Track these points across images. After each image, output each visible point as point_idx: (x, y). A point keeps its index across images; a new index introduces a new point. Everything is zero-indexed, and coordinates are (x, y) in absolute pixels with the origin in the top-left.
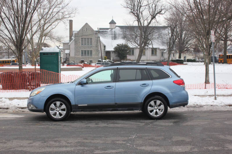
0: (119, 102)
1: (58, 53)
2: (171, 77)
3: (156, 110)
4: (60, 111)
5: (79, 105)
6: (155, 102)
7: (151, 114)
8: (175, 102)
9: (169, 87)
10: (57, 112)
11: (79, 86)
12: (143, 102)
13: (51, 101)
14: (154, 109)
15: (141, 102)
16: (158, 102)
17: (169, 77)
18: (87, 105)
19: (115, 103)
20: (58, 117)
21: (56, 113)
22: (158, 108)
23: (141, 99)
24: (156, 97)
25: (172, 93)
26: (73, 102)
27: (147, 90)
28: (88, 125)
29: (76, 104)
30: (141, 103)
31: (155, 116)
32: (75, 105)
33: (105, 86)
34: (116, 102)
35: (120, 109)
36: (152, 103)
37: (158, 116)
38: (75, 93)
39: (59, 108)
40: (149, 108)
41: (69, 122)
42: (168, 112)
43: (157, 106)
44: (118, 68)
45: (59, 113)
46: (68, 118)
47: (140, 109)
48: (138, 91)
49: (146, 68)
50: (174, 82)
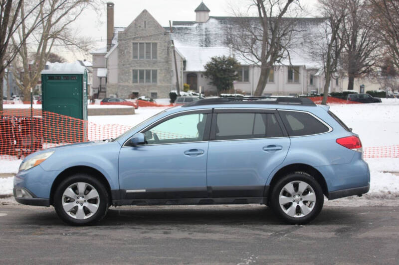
0: (216, 184)
1: (82, 75)
2: (331, 129)
3: (298, 203)
4: (86, 204)
5: (127, 191)
6: (296, 187)
7: (287, 212)
8: (339, 186)
9: (327, 153)
10: (79, 205)
11: (129, 150)
12: (268, 184)
13: (66, 181)
14: (294, 201)
15: (263, 184)
16: (303, 186)
17: (328, 129)
18: (144, 191)
19: (208, 187)
20: (80, 216)
21: (76, 208)
22: (301, 199)
23: (263, 179)
24: (298, 175)
25: (333, 165)
26: (114, 185)
27: (278, 160)
28: (147, 235)
29: (121, 188)
30: (265, 187)
31: (296, 216)
32: (120, 190)
33: (185, 150)
34: (209, 186)
35: (219, 199)
36: (289, 187)
37: (302, 215)
38: (118, 163)
39: (83, 197)
40: (283, 200)
41: (105, 229)
42: (324, 208)
43: (299, 195)
44: (213, 109)
45: (84, 207)
46: (103, 219)
47: (262, 201)
48: (257, 161)
49: (277, 109)
50: (339, 141)
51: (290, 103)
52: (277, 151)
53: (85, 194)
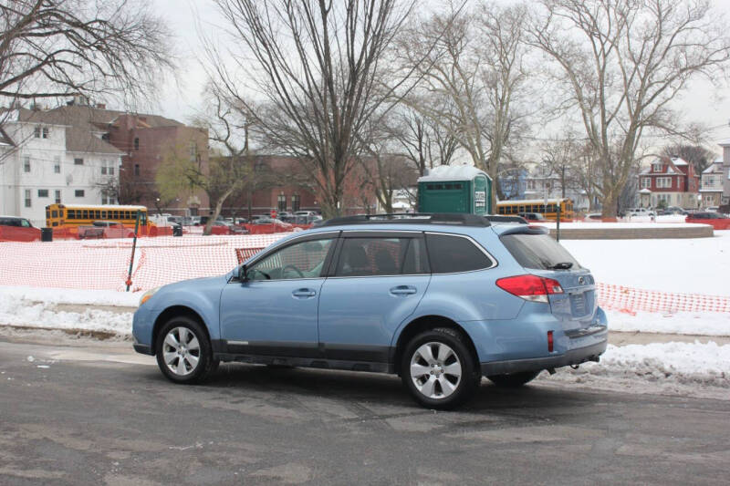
0: (331, 341)
2: (495, 264)
3: (438, 376)
5: (229, 342)
6: (435, 351)
7: (420, 388)
8: (495, 355)
10: (181, 357)
11: (237, 286)
12: (394, 345)
13: (167, 325)
14: (432, 373)
15: (387, 344)
16: (445, 351)
17: (491, 263)
18: (246, 343)
19: (319, 344)
20: (181, 371)
21: (177, 359)
22: (442, 371)
23: (389, 336)
24: (435, 334)
25: (489, 321)
26: (215, 334)
27: (407, 309)
29: (222, 338)
30: (390, 348)
31: (434, 396)
32: (221, 340)
33: (295, 289)
34: (321, 341)
35: (335, 362)
36: (425, 351)
37: (442, 396)
38: (219, 304)
39: (185, 346)
40: (415, 368)
43: (439, 365)
44: (341, 231)
45: (185, 360)
46: (199, 379)
47: (387, 370)
48: (381, 306)
49: (424, 232)
50: (500, 283)
51: (448, 222)
52: (409, 296)
53: (188, 342)
